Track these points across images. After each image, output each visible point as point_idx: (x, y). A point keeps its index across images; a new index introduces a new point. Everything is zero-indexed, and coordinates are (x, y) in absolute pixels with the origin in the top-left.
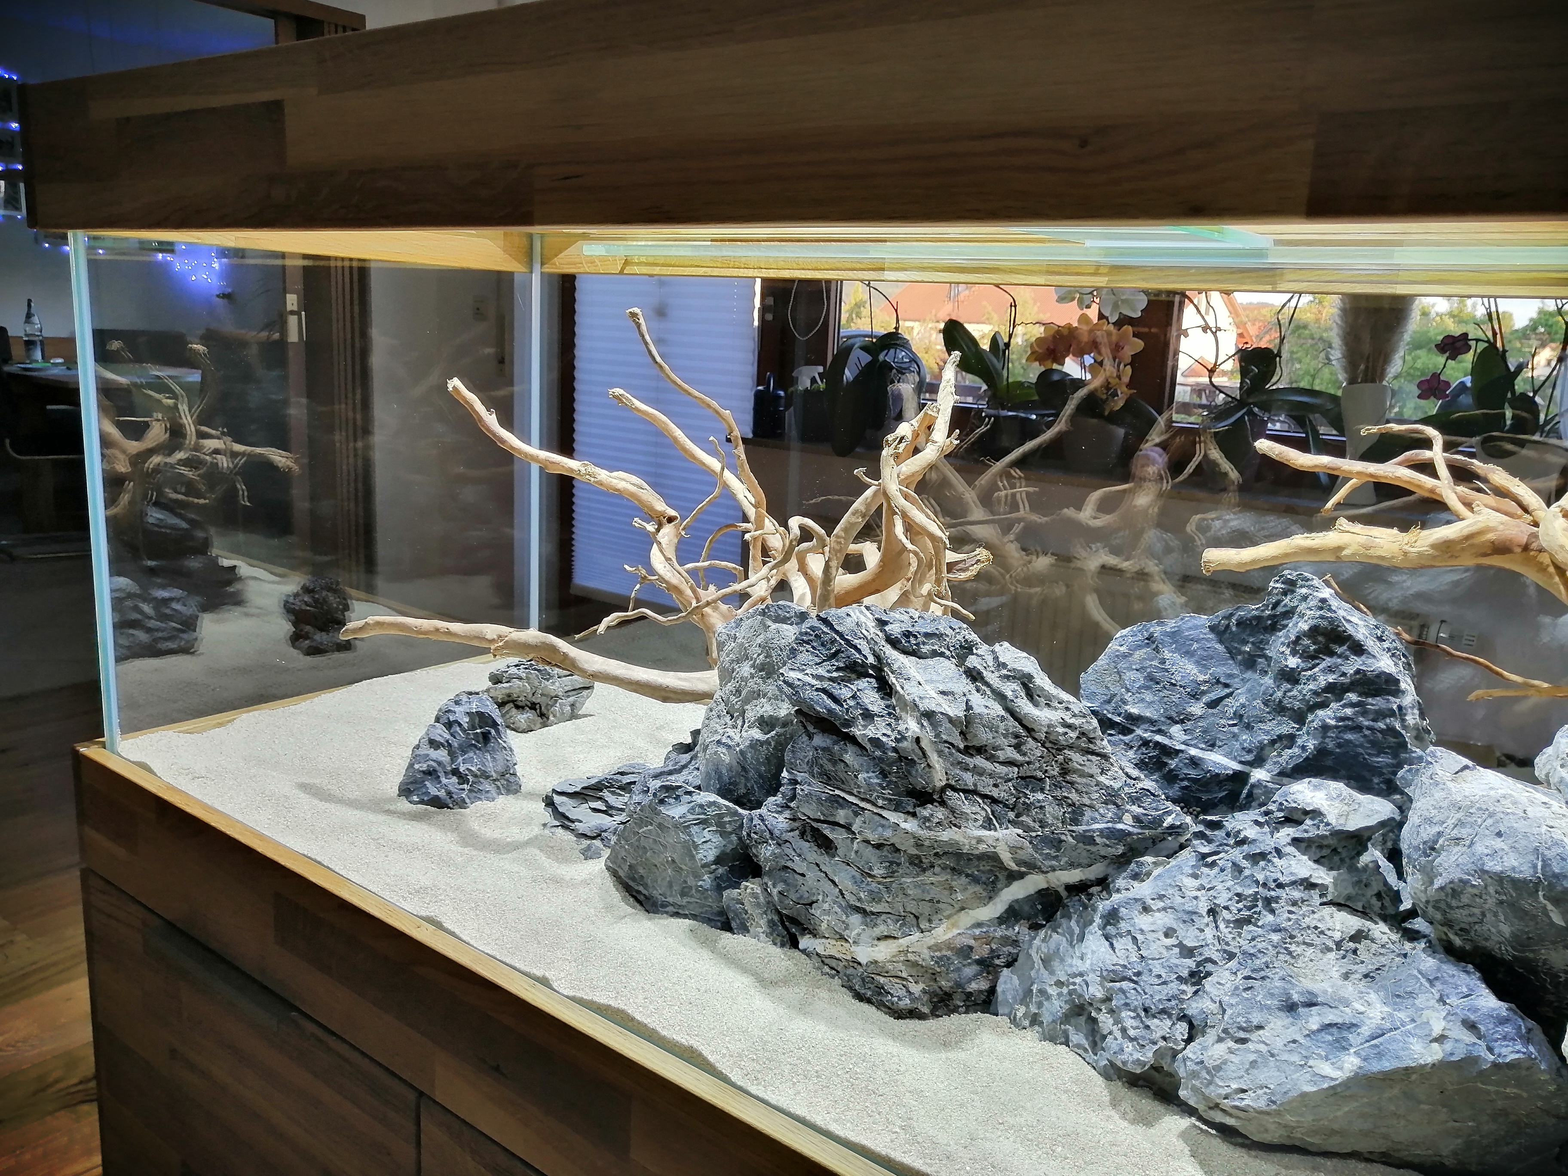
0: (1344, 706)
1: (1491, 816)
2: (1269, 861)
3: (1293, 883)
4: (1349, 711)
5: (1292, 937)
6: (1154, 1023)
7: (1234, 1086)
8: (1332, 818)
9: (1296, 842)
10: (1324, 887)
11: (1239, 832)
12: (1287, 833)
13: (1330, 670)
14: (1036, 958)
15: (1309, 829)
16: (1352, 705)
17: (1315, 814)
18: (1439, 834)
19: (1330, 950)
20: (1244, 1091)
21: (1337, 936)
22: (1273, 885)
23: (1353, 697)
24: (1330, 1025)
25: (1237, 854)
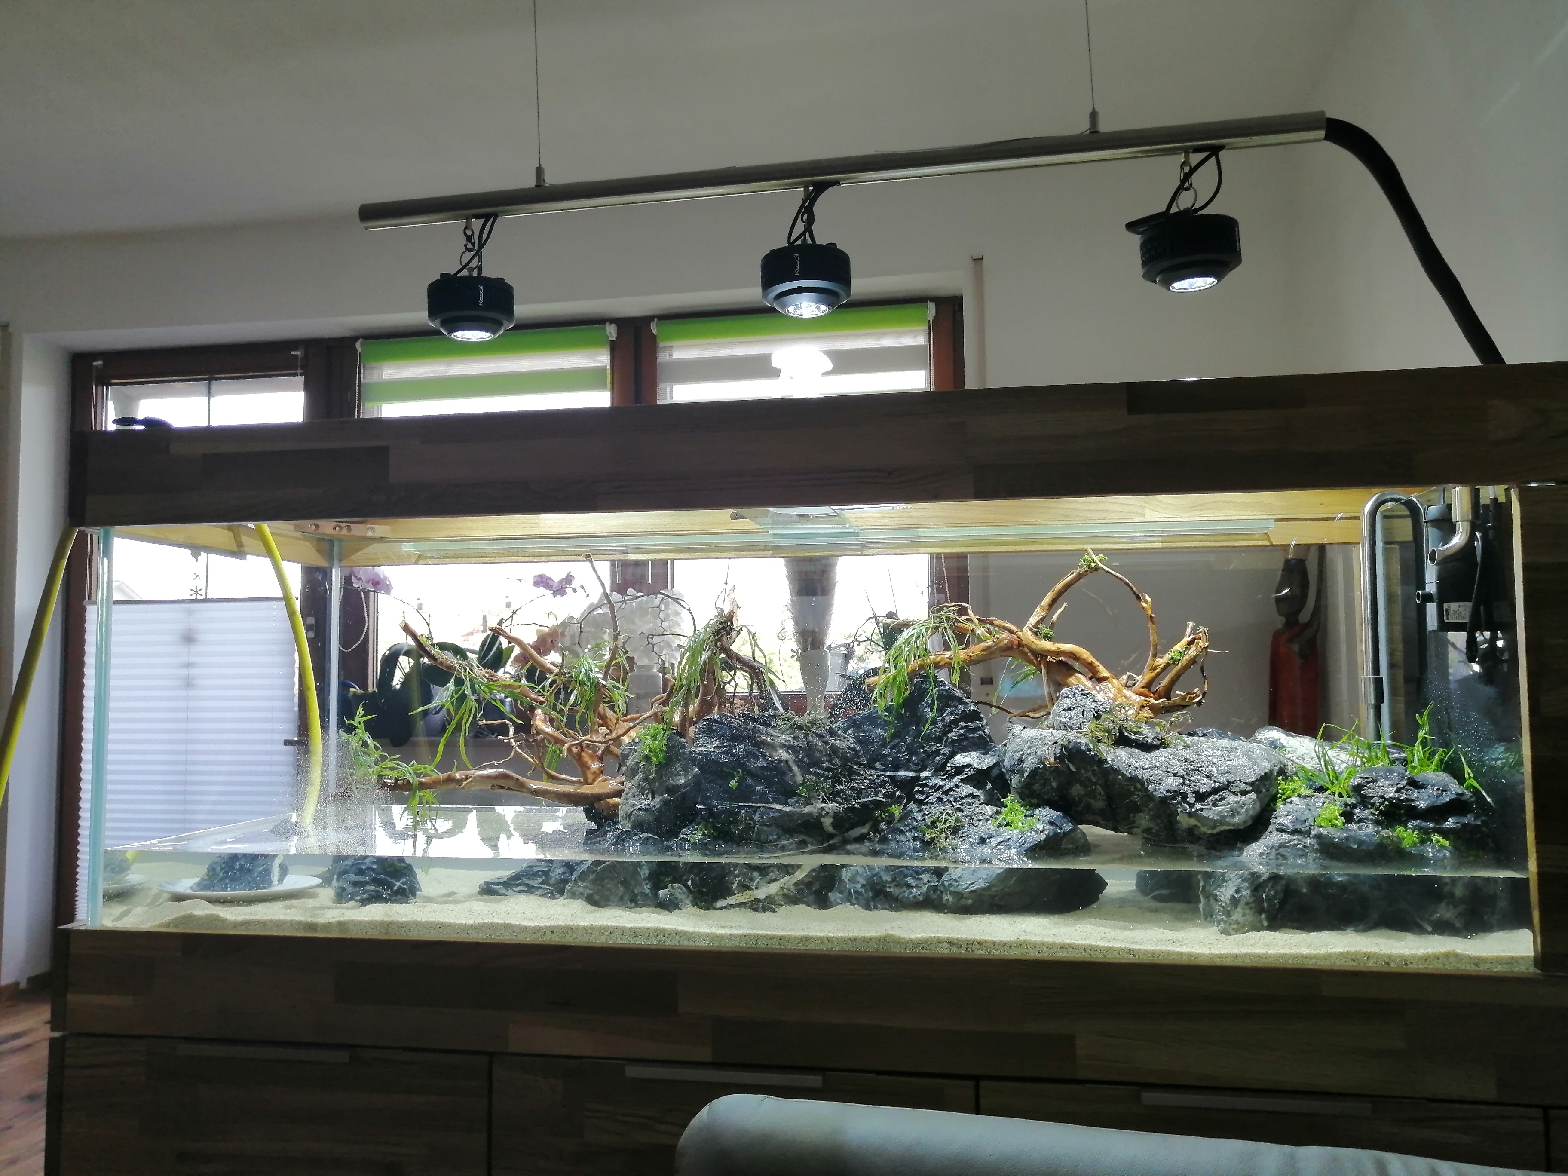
0: (959, 730)
1: (1041, 739)
2: (954, 791)
3: (967, 796)
4: (962, 731)
5: (973, 819)
6: (923, 876)
7: (969, 882)
8: (975, 765)
9: (962, 780)
10: (979, 796)
11: (936, 784)
12: (957, 779)
13: (951, 713)
14: (846, 880)
15: (968, 773)
16: (962, 728)
17: (969, 766)
18: (1022, 755)
19: (988, 820)
20: (973, 883)
21: (990, 814)
22: (959, 799)
23: (963, 724)
24: (1001, 842)
25: (939, 794)
